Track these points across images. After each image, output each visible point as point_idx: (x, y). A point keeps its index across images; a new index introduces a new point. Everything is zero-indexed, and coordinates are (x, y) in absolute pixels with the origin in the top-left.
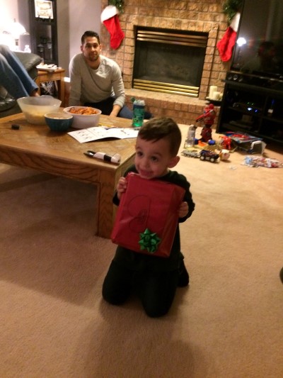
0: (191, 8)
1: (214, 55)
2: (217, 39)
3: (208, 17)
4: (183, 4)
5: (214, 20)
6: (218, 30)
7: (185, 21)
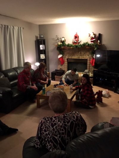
0: (82, 53)
1: (90, 64)
2: (90, 60)
3: (87, 55)
4: (80, 53)
5: (89, 56)
6: (90, 58)
7: (81, 57)
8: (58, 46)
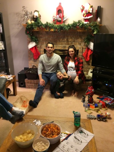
0: (69, 41)
3: (77, 44)
4: (66, 39)
5: (80, 45)
6: (83, 49)
8: (28, 26)
